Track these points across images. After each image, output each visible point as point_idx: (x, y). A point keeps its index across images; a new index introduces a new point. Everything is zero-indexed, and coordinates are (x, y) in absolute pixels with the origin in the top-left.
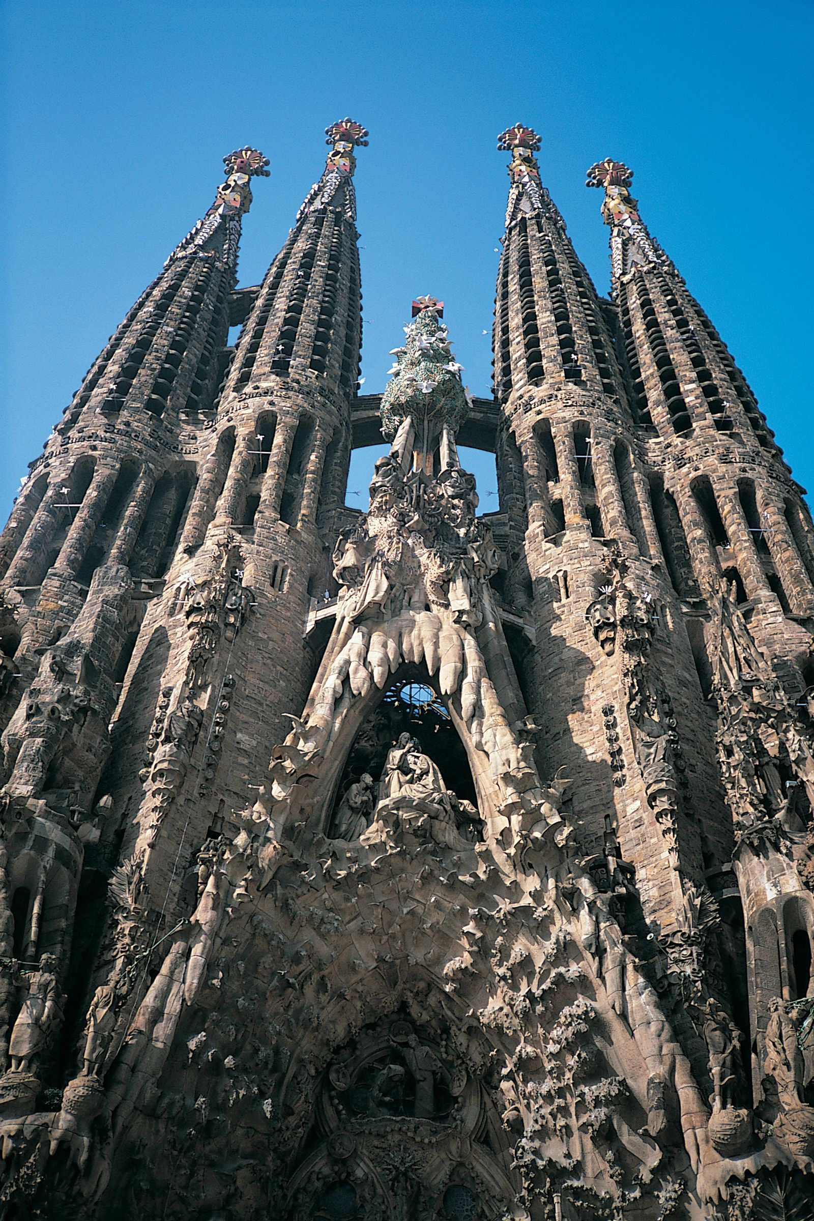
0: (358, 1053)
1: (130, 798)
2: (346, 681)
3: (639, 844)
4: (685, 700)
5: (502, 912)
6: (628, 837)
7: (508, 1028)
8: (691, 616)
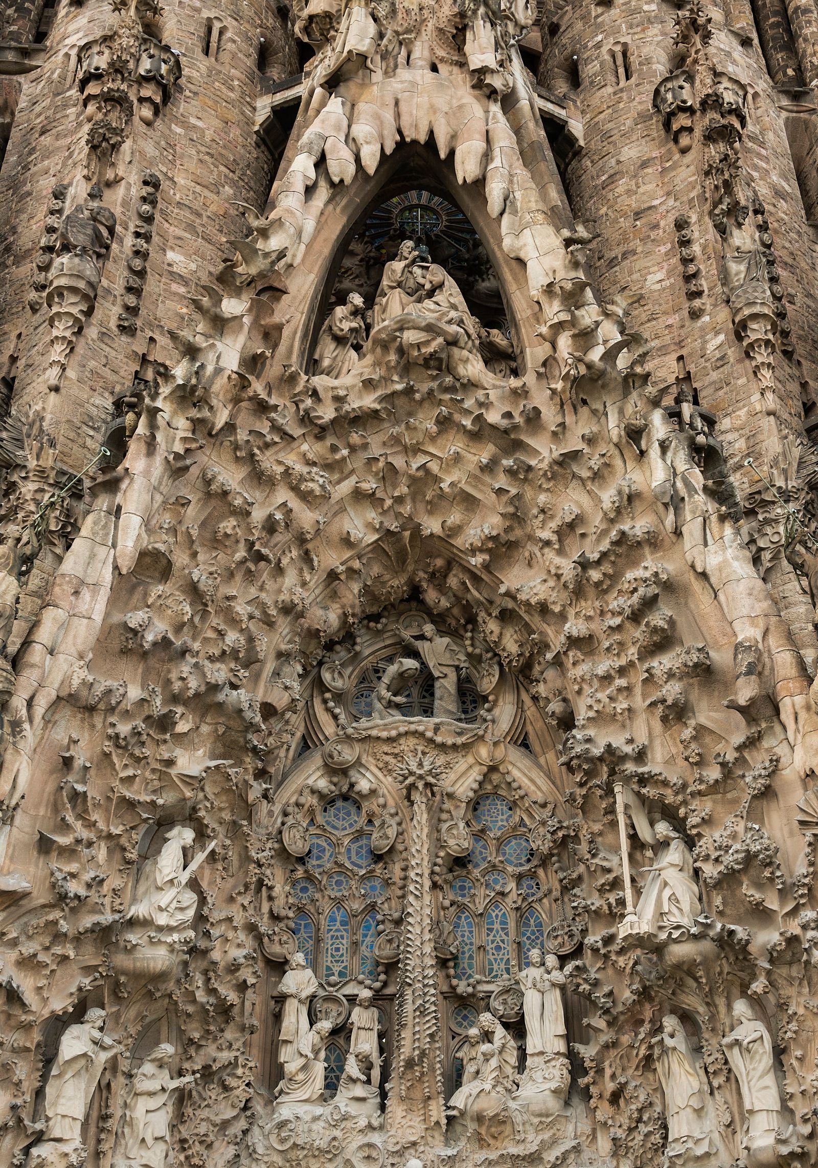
0: (358, 648)
1: (20, 335)
2: (321, 163)
3: (722, 388)
4: (783, 215)
5: (546, 462)
6: (707, 380)
7: (554, 603)
8: (792, 111)
